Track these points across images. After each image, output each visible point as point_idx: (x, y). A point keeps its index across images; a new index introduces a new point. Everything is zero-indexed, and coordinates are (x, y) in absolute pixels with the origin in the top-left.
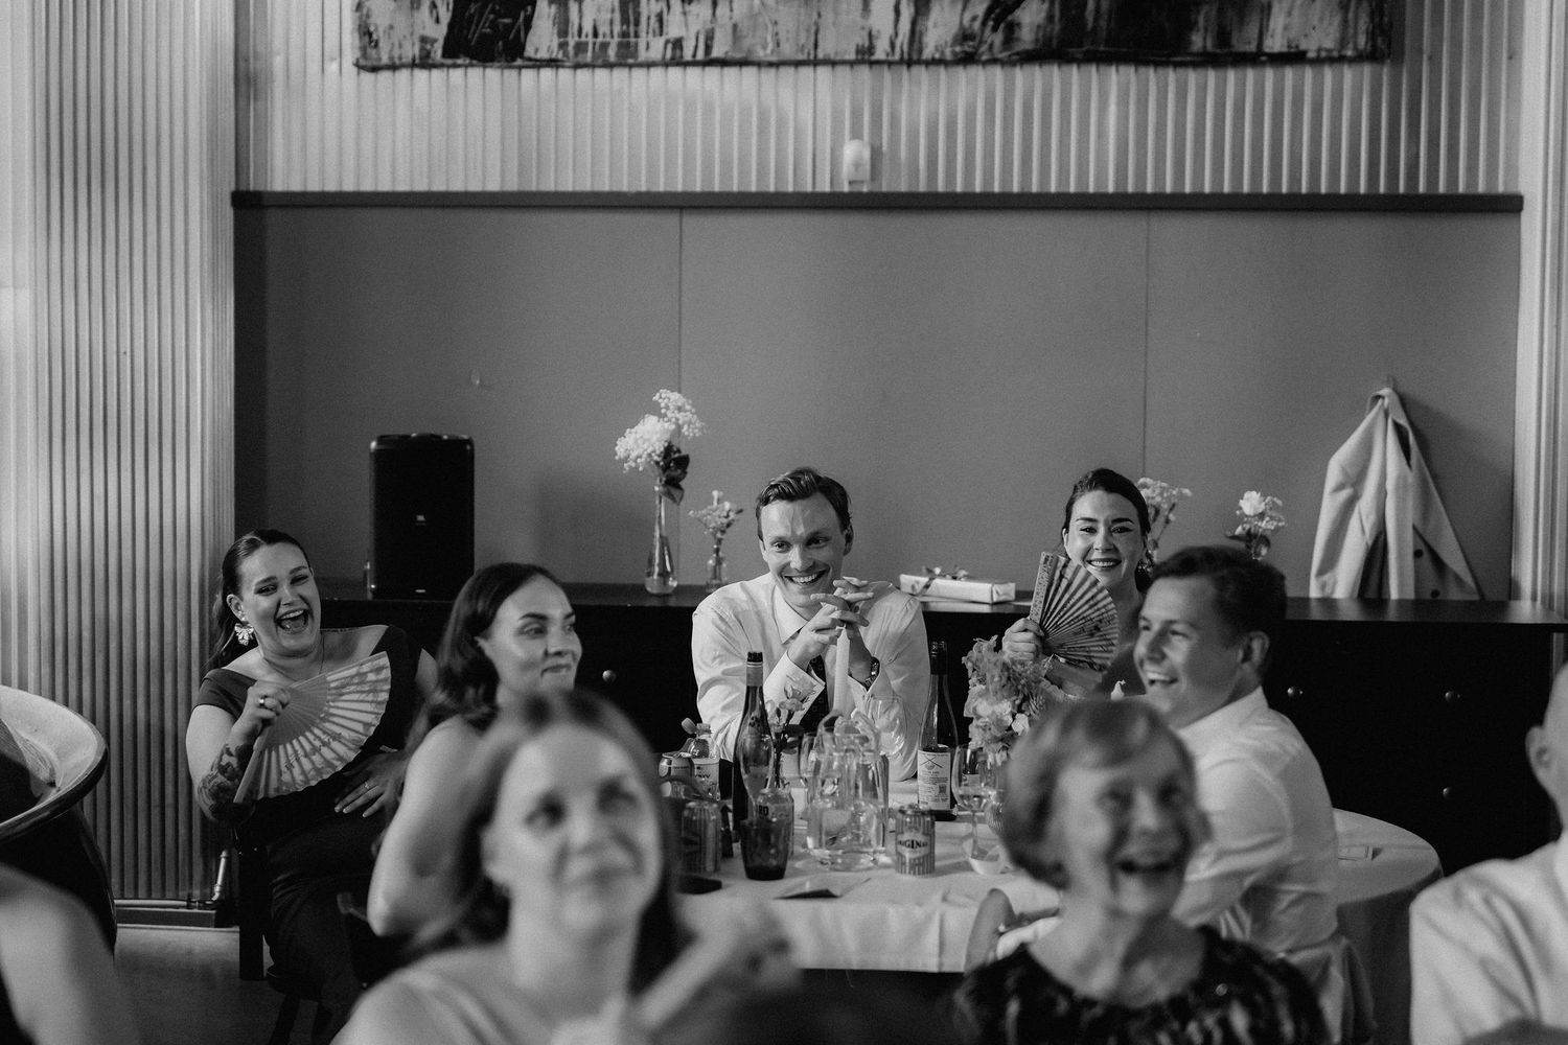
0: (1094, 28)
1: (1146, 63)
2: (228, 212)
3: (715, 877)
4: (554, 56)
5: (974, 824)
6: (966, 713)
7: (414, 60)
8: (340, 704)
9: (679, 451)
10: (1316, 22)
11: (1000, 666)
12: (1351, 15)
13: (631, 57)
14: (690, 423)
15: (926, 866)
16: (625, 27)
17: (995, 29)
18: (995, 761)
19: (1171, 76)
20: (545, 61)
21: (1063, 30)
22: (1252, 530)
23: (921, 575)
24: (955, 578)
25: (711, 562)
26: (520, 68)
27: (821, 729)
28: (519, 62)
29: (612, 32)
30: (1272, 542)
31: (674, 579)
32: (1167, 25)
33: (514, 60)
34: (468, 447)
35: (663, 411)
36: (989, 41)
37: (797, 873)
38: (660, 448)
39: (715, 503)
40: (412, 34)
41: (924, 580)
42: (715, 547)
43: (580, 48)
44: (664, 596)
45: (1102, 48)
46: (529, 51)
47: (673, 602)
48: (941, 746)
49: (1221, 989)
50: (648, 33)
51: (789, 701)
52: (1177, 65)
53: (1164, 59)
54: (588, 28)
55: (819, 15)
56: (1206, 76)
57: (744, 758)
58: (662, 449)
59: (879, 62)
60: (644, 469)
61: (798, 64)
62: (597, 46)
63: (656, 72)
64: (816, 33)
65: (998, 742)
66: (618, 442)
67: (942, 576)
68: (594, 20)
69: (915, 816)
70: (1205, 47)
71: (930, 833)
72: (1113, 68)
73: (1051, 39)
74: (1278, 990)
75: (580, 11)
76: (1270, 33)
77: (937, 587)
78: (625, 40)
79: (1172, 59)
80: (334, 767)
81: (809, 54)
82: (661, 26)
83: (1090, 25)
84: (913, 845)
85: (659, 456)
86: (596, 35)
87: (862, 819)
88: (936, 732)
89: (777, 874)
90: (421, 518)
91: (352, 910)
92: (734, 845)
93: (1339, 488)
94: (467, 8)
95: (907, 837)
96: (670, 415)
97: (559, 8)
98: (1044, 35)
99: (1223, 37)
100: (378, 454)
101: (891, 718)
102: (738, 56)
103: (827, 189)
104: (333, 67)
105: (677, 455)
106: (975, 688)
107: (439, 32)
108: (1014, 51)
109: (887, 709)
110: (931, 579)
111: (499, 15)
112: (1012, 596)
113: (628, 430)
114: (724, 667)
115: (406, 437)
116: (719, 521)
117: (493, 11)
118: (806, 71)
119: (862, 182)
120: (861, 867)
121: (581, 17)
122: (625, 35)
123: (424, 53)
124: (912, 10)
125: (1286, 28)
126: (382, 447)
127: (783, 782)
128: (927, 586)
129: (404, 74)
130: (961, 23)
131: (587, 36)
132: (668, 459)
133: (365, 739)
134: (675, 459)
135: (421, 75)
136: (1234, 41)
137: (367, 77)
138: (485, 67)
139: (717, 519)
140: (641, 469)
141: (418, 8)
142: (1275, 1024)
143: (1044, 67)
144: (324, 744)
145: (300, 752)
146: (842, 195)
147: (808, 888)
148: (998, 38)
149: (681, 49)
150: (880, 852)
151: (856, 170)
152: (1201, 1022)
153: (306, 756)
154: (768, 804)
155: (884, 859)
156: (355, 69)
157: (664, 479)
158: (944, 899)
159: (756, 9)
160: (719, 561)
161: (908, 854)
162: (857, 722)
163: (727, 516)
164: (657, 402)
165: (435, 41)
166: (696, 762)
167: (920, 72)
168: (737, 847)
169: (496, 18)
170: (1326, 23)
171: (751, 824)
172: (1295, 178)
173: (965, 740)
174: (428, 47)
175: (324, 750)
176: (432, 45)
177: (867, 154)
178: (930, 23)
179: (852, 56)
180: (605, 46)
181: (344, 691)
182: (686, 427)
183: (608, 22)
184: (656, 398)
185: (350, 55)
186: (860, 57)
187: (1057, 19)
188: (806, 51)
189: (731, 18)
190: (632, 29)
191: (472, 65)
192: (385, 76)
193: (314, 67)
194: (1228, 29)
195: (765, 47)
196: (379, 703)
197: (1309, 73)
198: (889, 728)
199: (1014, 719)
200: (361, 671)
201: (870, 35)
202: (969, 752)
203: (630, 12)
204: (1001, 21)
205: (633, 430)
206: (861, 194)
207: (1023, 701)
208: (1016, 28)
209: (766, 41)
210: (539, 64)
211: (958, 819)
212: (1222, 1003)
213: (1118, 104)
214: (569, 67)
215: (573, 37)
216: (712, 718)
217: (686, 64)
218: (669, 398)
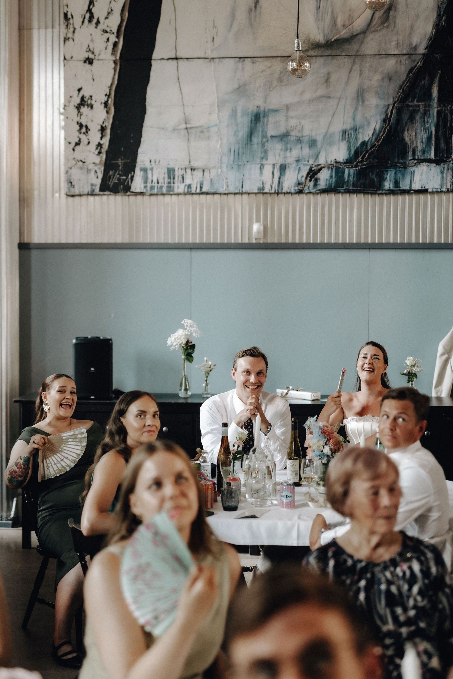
0: (348, 181)
1: (368, 193)
2: (16, 251)
3: (211, 510)
4: (142, 191)
5: (309, 488)
6: (306, 446)
7: (88, 192)
8: (68, 446)
9: (191, 342)
10: (432, 179)
11: (318, 428)
12: (445, 175)
13: (172, 191)
14: (196, 332)
15: (292, 505)
16: (169, 180)
17: (310, 181)
18: (317, 464)
19: (377, 198)
20: (139, 193)
21: (336, 181)
22: (410, 372)
23: (285, 389)
24: (297, 390)
25: (204, 385)
26: (129, 195)
27: (251, 452)
28: (129, 193)
29: (164, 182)
30: (418, 376)
31: (190, 391)
32: (375, 179)
33: (127, 192)
34: (111, 342)
35: (186, 327)
36: (308, 185)
37: (243, 508)
38: (184, 342)
39: (205, 362)
40: (87, 183)
41: (286, 391)
42: (206, 379)
43: (152, 188)
44: (186, 398)
45: (351, 188)
46: (133, 189)
47: (189, 401)
48: (295, 457)
49: (409, 555)
50: (178, 182)
51: (238, 441)
52: (379, 194)
53: (375, 192)
54: (155, 180)
55: (243, 175)
56: (390, 198)
57: (221, 463)
58: (185, 342)
59: (266, 193)
60: (178, 349)
61: (235, 194)
62: (159, 187)
63: (181, 197)
64: (242, 182)
65: (318, 456)
66: (168, 339)
67: (293, 389)
68: (158, 177)
69: (287, 486)
70: (390, 188)
71: (293, 491)
72: (355, 195)
73: (331, 184)
74: (430, 555)
75: (152, 174)
76: (414, 182)
77: (291, 394)
78: (170, 185)
79: (377, 192)
80: (66, 469)
81: (240, 190)
82: (183, 179)
83: (346, 180)
84: (287, 497)
85: (184, 344)
86: (158, 183)
87: (267, 486)
88: (293, 452)
89: (234, 509)
90: (92, 369)
91: (74, 526)
92: (218, 497)
93: (443, 354)
94: (109, 172)
95: (284, 494)
96: (188, 329)
97: (144, 173)
98: (329, 183)
99: (397, 183)
100: (76, 345)
101: (276, 447)
102: (213, 191)
103: (247, 241)
104: (57, 195)
105: (191, 344)
106: (309, 436)
107: (98, 182)
108: (318, 189)
109: (275, 443)
110: (288, 391)
111: (121, 175)
112: (320, 397)
113: (172, 335)
114: (211, 427)
115: (87, 338)
116: (207, 369)
117: (119, 174)
118: (238, 196)
119: (260, 239)
120: (267, 505)
121: (152, 176)
122: (169, 183)
123: (92, 190)
124: (279, 173)
125: (420, 180)
126: (77, 342)
127: (236, 472)
128: (287, 394)
129: (84, 198)
130: (297, 178)
131: (155, 183)
132: (187, 345)
133: (78, 460)
134: (190, 346)
135: (91, 198)
136: (401, 185)
137: (71, 199)
138: (115, 195)
139: (206, 368)
140: (177, 349)
141: (90, 173)
142: (429, 568)
143: (329, 195)
144: (62, 460)
145: (52, 463)
146: (253, 244)
147: (247, 514)
148: (312, 184)
149: (191, 188)
150: (274, 500)
151: (258, 234)
152: (401, 567)
153: (55, 464)
154: (231, 482)
155: (275, 502)
156: (65, 196)
157: (186, 353)
158: (299, 518)
159: (219, 173)
160: (207, 385)
161: (285, 500)
162: (264, 450)
163: (210, 367)
164: (183, 324)
165: (96, 185)
166: (202, 464)
167: (281, 196)
168: (219, 498)
169: (120, 177)
170: (435, 179)
171: (225, 489)
172: (424, 236)
173: (305, 456)
174: (94, 187)
175: (62, 462)
176: (95, 187)
177: (262, 228)
178: (286, 179)
179: (256, 191)
180: (161, 187)
181: (69, 440)
182: (194, 333)
183: (163, 178)
184: (183, 322)
185: (63, 191)
186: (259, 191)
187: (334, 177)
188: (238, 189)
189: (210, 177)
190: (172, 181)
191: (110, 194)
192: (77, 199)
193: (49, 195)
194: (398, 181)
195: (223, 188)
196: (83, 446)
197: (429, 197)
198: (275, 450)
199: (324, 448)
200: (75, 433)
201: (263, 183)
202: (307, 461)
203: (171, 174)
204: (313, 177)
205: (174, 335)
206: (260, 243)
207: (327, 441)
208: (318, 180)
209: (223, 185)
210: (136, 194)
211: (302, 485)
212: (409, 560)
213: (357, 209)
214: (148, 195)
215: (149, 183)
216: (207, 447)
217: (193, 194)
218: (187, 322)
